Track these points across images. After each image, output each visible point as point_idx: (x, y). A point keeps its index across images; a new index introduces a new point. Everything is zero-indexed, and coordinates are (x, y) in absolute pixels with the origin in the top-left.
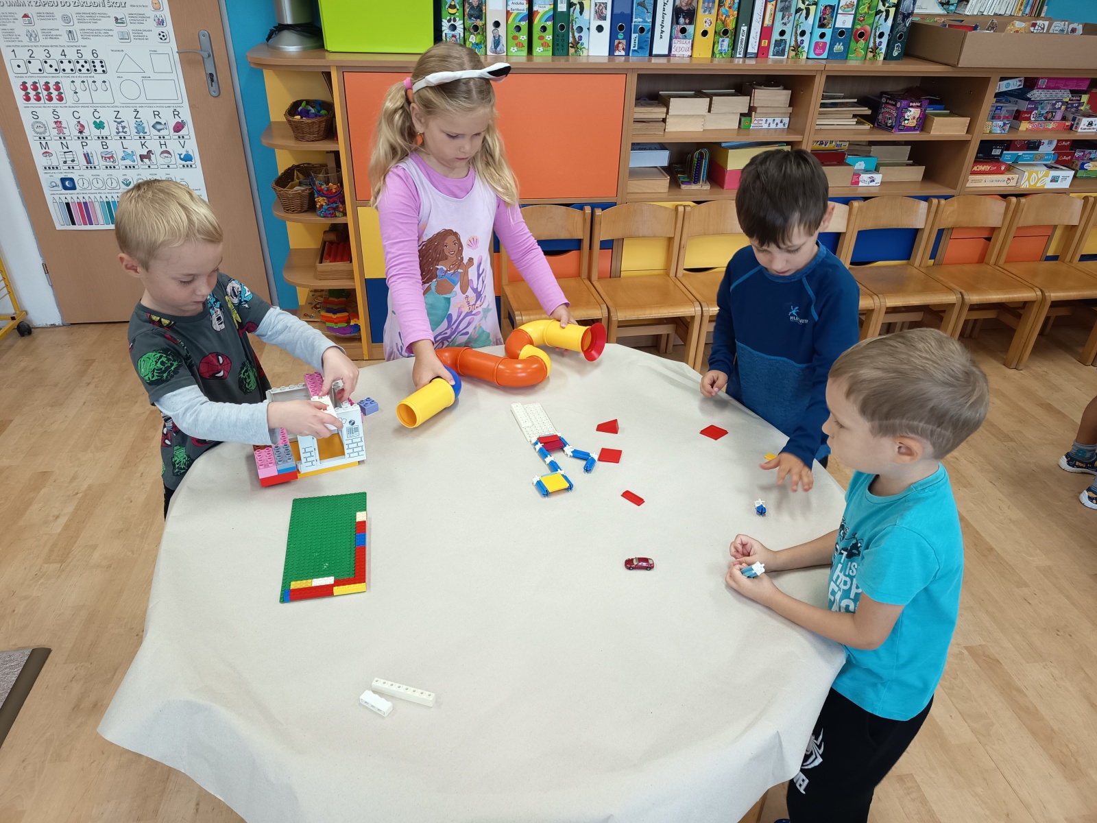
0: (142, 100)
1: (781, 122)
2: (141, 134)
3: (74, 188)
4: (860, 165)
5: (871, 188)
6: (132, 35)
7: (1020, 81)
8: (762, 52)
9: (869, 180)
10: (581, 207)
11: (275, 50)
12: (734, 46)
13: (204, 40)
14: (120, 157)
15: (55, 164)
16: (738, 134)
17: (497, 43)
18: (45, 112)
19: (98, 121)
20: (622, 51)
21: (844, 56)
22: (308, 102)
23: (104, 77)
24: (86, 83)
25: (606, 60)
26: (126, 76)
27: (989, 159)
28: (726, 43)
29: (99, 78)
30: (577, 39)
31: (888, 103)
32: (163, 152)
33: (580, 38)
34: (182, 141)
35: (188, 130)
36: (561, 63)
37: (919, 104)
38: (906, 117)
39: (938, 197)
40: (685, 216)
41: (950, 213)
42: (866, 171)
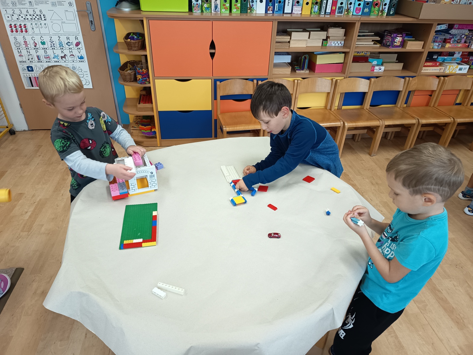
0: (62, 32)
1: (341, 43)
2: (61, 47)
3: (33, 71)
4: (375, 62)
5: (379, 73)
6: (57, 3)
7: (446, 25)
8: (333, 12)
9: (379, 69)
10: (252, 80)
11: (119, 10)
12: (320, 9)
13: (88, 5)
14: (52, 57)
15: (24, 60)
16: (322, 48)
17: (216, 7)
18: (20, 38)
19: (43, 41)
20: (271, 11)
21: (369, 14)
22: (134, 33)
23: (45, 22)
24: (37, 25)
25: (264, 15)
26: (54, 22)
27: (432, 60)
28: (317, 8)
29: (43, 22)
30: (251, 6)
31: (388, 35)
32: (71, 55)
33: (253, 5)
34: (79, 50)
35: (82, 45)
36: (244, 16)
37: (401, 36)
38: (396, 41)
39: (409, 77)
40: (298, 84)
41: (414, 84)
42: (377, 65)
